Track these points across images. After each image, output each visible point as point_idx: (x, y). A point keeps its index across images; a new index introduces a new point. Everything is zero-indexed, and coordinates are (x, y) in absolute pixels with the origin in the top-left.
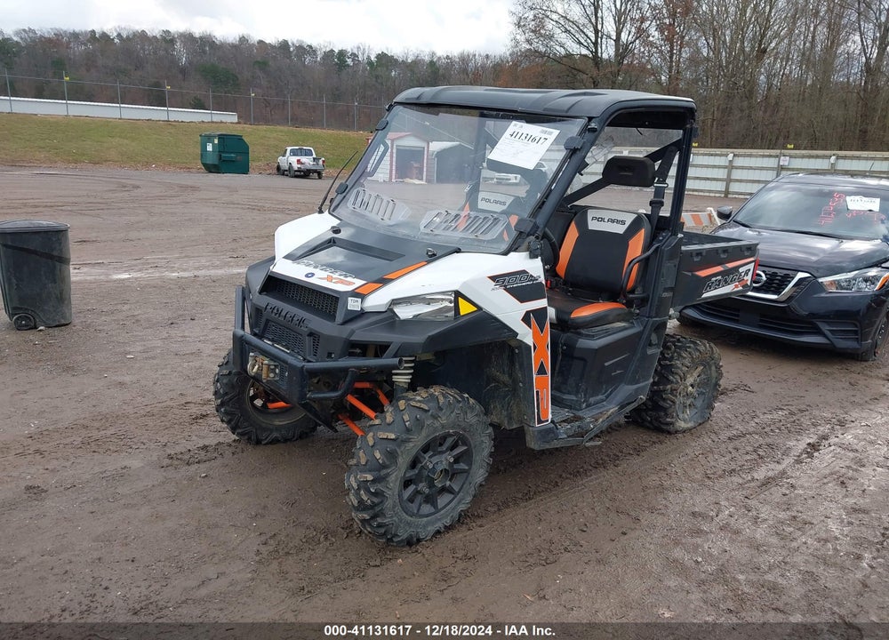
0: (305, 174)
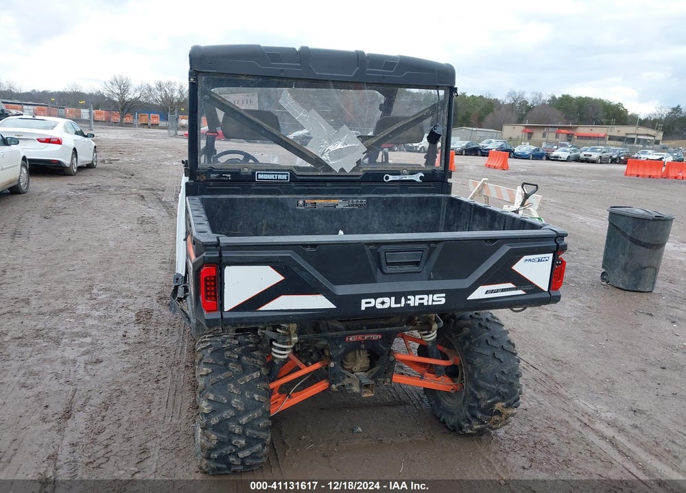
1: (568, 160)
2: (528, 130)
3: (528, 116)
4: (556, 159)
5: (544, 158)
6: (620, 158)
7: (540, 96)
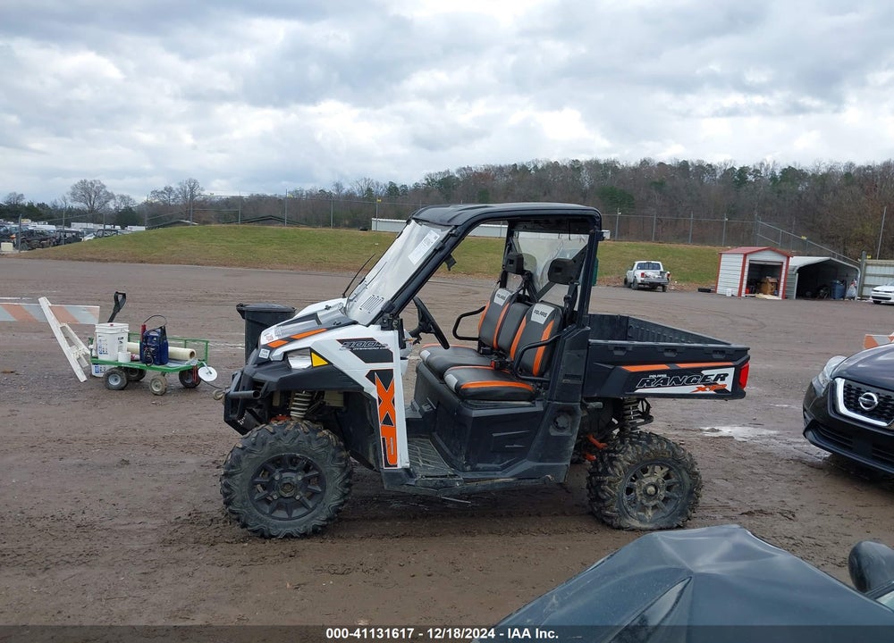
0: (652, 287)
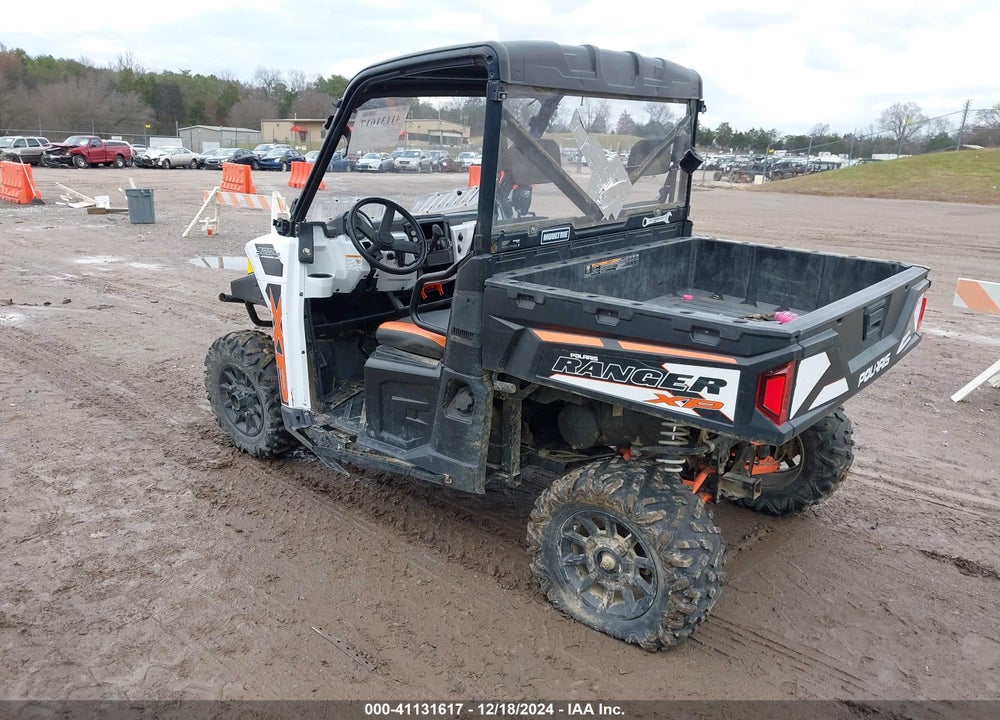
1: (381, 170)
2: (299, 128)
3: (293, 107)
4: (365, 169)
5: (349, 169)
6: (441, 164)
7: (302, 77)
